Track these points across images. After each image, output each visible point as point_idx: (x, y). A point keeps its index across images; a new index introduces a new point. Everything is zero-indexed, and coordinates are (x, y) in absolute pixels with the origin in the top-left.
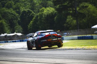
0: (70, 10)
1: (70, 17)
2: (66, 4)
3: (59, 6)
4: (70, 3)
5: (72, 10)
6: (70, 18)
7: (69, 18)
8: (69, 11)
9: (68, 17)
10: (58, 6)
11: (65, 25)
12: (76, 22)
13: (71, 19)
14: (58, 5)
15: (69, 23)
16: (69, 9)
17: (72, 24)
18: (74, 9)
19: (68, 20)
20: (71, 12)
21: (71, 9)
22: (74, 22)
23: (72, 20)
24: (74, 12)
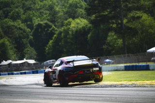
0: (113, 23)
1: (113, 34)
2: (107, 13)
3: (96, 17)
4: (113, 12)
5: (116, 24)
6: (113, 36)
7: (112, 36)
8: (111, 25)
9: (110, 34)
10: (93, 17)
11: (104, 47)
12: (122, 43)
13: (115, 37)
14: (94, 16)
15: (111, 44)
16: (110, 21)
17: (115, 45)
18: (120, 22)
19: (109, 38)
20: (114, 26)
21: (114, 21)
22: (119, 43)
23: (116, 39)
24: (120, 26)
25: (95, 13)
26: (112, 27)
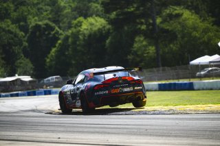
0: (142, 23)
1: (142, 39)
2: (132, 9)
3: (117, 15)
4: (141, 8)
5: (146, 24)
6: (142, 42)
7: (140, 42)
8: (139, 26)
9: (137, 39)
10: (113, 15)
12: (155, 51)
13: (144, 43)
14: (115, 13)
15: (139, 53)
16: (138, 21)
17: (145, 55)
18: (151, 21)
19: (135, 45)
20: (144, 27)
21: (143, 21)
22: (151, 52)
23: (145, 46)
24: (151, 27)
25: (115, 9)
26: (140, 28)
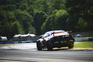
1: (82, 19)
2: (78, 6)
4: (82, 6)
7: (81, 21)
8: (81, 14)
9: (80, 19)
10: (70, 9)
11: (76, 27)
12: (87, 24)
13: (83, 21)
14: (70, 8)
15: (80, 25)
17: (83, 26)
18: (86, 12)
19: (79, 22)
20: (83, 14)
21: (82, 11)
22: (85, 25)
23: (83, 22)
24: (86, 14)
25: (71, 6)
